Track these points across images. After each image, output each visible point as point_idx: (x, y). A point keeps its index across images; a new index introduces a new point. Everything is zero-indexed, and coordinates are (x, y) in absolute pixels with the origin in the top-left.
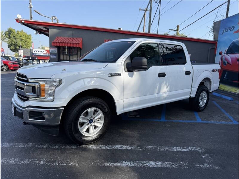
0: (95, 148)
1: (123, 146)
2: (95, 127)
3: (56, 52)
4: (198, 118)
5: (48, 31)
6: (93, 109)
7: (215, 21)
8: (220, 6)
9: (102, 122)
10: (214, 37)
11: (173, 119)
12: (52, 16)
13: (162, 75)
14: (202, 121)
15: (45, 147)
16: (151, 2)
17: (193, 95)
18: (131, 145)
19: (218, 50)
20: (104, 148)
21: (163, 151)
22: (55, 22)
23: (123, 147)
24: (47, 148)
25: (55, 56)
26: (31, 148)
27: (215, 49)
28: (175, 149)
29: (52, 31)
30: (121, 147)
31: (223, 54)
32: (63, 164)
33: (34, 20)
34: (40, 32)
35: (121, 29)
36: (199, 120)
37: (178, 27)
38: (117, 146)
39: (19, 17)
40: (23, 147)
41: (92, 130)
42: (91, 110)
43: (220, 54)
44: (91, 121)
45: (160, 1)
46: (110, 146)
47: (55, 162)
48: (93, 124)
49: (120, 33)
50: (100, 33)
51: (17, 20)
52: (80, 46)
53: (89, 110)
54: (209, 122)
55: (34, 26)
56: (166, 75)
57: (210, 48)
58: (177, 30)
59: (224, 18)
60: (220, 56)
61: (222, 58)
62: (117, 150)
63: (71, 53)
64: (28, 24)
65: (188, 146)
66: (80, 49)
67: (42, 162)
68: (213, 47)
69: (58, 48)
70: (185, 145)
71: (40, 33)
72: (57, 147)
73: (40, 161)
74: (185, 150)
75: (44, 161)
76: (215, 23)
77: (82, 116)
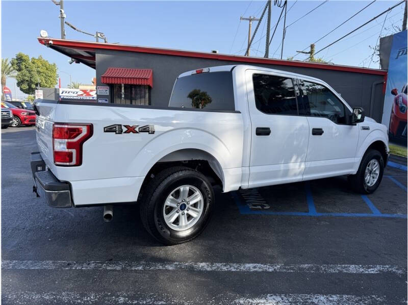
0: (209, 269)
1: (259, 265)
3: (108, 93)
4: (372, 209)
5: (94, 58)
7: (382, 37)
8: (390, 9)
10: (381, 63)
11: (330, 210)
12: (97, 33)
14: (382, 213)
15: (118, 268)
16: (269, 3)
18: (271, 261)
19: (390, 86)
20: (225, 269)
21: (332, 274)
22: (101, 42)
23: (259, 267)
24: (123, 270)
25: (106, 100)
26: (95, 270)
27: (383, 86)
28: (353, 269)
29: (99, 57)
30: (255, 267)
31: (399, 93)
32: (160, 303)
33: (67, 39)
34: (78, 59)
35: (218, 53)
36: (376, 213)
37: (312, 46)
38: (247, 265)
39: (44, 34)
40: (80, 268)
43: (394, 92)
45: (286, 2)
46: (235, 265)
47: (144, 299)
49: (217, 59)
50: (184, 60)
51: (40, 41)
52: (150, 83)
54: (395, 215)
55: (68, 50)
57: (375, 83)
58: (311, 53)
59: (399, 31)
60: (393, 97)
61: (396, 101)
62: (248, 274)
63: (133, 96)
64: (59, 47)
65: (375, 264)
66: (150, 88)
67: (122, 299)
68: (380, 82)
69: (112, 86)
70: (367, 263)
71: (78, 62)
72: (140, 268)
73: (118, 296)
74: (372, 271)
75: (124, 297)
76: (382, 40)
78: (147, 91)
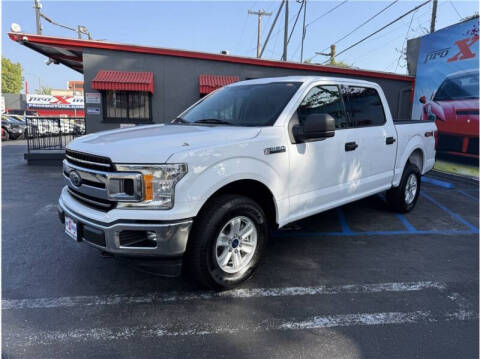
0: (248, 295)
1: (300, 289)
2: (243, 254)
3: (99, 101)
4: (408, 226)
5: (80, 58)
6: (238, 220)
7: (410, 39)
8: (416, 8)
9: (254, 243)
10: (408, 68)
11: (364, 229)
12: (79, 27)
13: (350, 147)
14: (418, 230)
15: (149, 300)
17: (396, 183)
18: (314, 285)
19: (418, 93)
20: (265, 294)
21: (376, 294)
22: (85, 38)
23: (301, 291)
24: (154, 302)
25: (97, 110)
26: (122, 305)
27: (411, 93)
28: (395, 287)
29: (88, 59)
30: (296, 291)
31: (428, 101)
32: (203, 333)
34: (57, 59)
35: (228, 54)
36: (412, 230)
37: (333, 47)
38: (288, 289)
39: (17, 28)
40: (104, 303)
41: (238, 260)
42: (235, 221)
43: (422, 100)
44: (235, 244)
46: (276, 290)
47: (185, 329)
48: (239, 249)
50: (190, 62)
51: (12, 36)
52: (150, 89)
53: (233, 222)
54: (431, 232)
55: (45, 47)
56: (357, 146)
57: (403, 89)
58: (332, 55)
59: (426, 33)
60: (421, 105)
61: (425, 109)
62: (290, 298)
63: (130, 105)
64: (34, 44)
65: (416, 281)
66: (150, 94)
67: (161, 332)
68: (407, 88)
69: (104, 93)
70: (409, 280)
71: (57, 63)
72: (173, 299)
73: (155, 329)
74: (415, 288)
75: (162, 329)
76: (409, 42)
77: (222, 235)
78: (147, 98)
